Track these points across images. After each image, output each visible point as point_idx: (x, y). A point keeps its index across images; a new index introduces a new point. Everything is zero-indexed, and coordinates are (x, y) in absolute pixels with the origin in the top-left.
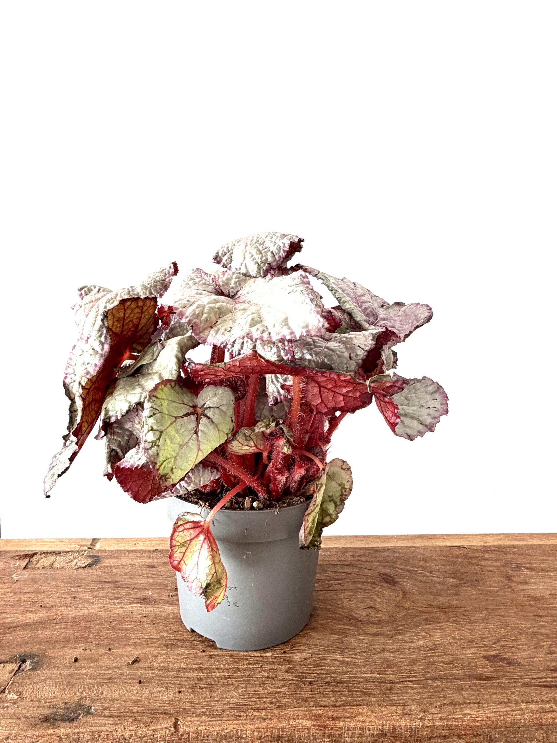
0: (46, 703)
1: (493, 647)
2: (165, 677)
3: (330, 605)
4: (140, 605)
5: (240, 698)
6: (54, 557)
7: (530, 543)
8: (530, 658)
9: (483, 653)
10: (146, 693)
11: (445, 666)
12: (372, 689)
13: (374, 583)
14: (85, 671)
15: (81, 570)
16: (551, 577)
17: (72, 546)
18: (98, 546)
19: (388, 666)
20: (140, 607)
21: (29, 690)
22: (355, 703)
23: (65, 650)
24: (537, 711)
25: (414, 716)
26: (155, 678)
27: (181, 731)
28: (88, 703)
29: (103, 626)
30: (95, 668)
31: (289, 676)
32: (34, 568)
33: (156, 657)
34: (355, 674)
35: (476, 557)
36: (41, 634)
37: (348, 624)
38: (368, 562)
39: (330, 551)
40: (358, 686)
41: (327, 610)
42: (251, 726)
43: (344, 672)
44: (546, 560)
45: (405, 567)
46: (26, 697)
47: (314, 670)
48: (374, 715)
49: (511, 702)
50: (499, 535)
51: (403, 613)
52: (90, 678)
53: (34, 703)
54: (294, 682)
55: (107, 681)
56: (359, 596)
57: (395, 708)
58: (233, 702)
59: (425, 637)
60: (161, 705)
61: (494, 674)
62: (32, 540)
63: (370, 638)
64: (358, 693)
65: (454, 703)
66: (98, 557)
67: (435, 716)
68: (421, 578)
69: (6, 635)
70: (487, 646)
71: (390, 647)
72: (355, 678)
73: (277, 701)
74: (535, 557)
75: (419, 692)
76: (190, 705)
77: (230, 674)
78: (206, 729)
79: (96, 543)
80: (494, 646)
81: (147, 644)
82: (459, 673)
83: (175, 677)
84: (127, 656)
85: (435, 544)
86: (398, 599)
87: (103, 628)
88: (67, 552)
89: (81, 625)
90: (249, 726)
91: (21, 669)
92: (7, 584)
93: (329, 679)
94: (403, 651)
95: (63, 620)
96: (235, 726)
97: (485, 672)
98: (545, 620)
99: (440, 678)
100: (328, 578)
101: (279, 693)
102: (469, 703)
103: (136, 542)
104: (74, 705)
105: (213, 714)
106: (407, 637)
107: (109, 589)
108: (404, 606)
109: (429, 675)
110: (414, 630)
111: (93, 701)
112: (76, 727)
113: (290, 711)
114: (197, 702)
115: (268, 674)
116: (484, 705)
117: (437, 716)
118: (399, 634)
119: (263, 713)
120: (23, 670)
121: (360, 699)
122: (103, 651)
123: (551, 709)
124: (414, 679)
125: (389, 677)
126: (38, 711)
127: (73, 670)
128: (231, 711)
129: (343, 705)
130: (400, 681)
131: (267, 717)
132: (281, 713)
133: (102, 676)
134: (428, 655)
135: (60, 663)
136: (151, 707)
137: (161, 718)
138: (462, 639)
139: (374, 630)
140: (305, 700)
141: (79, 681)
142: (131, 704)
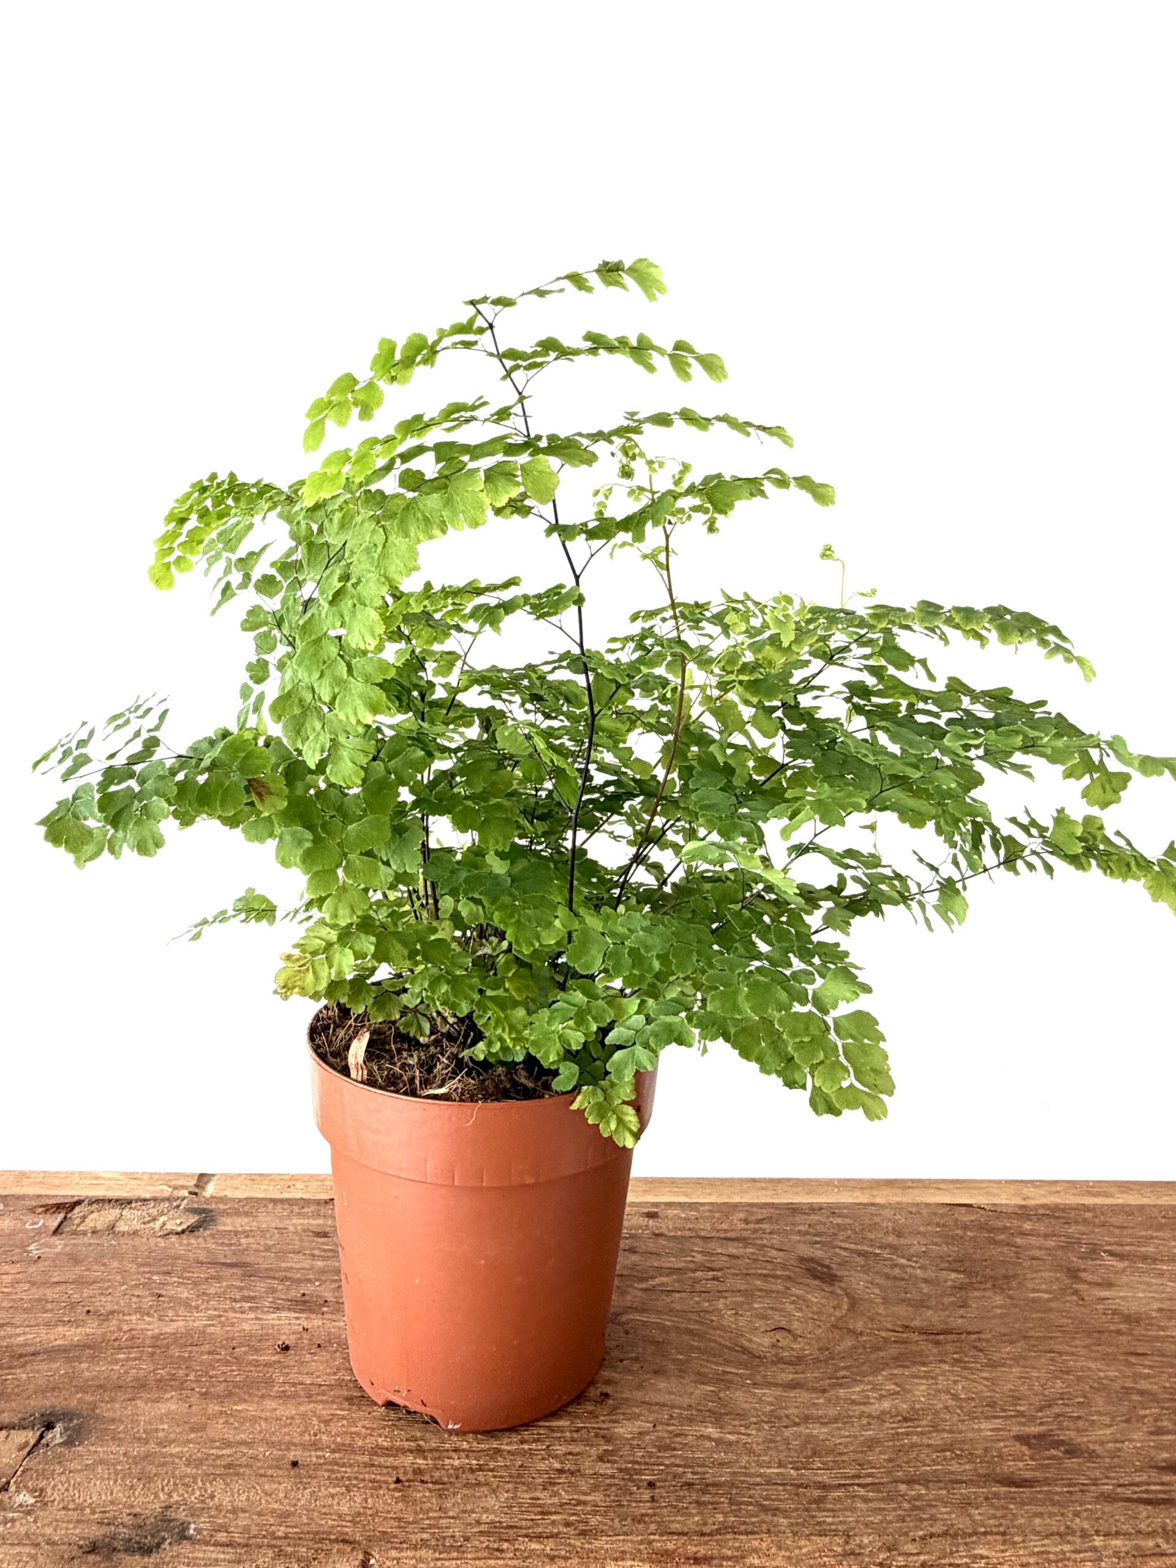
0: (93, 1512)
1: (1036, 1418)
2: (344, 1465)
3: (696, 1321)
4: (296, 1315)
5: (502, 1512)
6: (118, 1211)
7: (1120, 1201)
8: (1116, 1441)
9: (1016, 1430)
10: (304, 1497)
11: (934, 1456)
12: (780, 1500)
13: (789, 1278)
14: (178, 1450)
15: (174, 1239)
16: (1161, 1274)
17: (155, 1188)
18: (210, 1190)
19: (815, 1453)
20: (297, 1318)
21: (60, 1487)
22: (743, 1528)
23: (136, 1405)
24: (1127, 1553)
25: (867, 1559)
26: (326, 1467)
28: (182, 1515)
29: (218, 1357)
30: (198, 1443)
31: (605, 1469)
32: (75, 1233)
33: (327, 1422)
34: (745, 1467)
35: (1005, 1228)
36: (86, 1369)
37: (732, 1362)
38: (778, 1232)
39: (698, 1211)
40: (751, 1492)
41: (690, 1332)
43: (720, 1464)
44: (1152, 1238)
45: (852, 1246)
46: (53, 1502)
47: (658, 1457)
48: (784, 1553)
49: (1073, 1533)
50: (1055, 1182)
51: (848, 1342)
52: (188, 1465)
53: (70, 1513)
55: (222, 1471)
56: (756, 1306)
57: (827, 1540)
58: (488, 1520)
59: (893, 1394)
60: (335, 1523)
61: (1037, 1474)
62: (73, 1173)
63: (778, 1392)
64: (750, 1508)
65: (951, 1532)
66: (211, 1211)
67: (911, 1558)
68: (888, 1270)
69: (13, 1371)
70: (1024, 1416)
71: (821, 1413)
72: (746, 1475)
73: (579, 1522)
74: (1130, 1231)
75: (879, 1509)
76: (396, 1524)
77: (481, 1462)
79: (207, 1183)
80: (1040, 1414)
81: (309, 1396)
82: (965, 1471)
83: (366, 1465)
84: (266, 1419)
85: (918, 1200)
86: (838, 1313)
87: (218, 1361)
88: (145, 1200)
89: (170, 1353)
91: (43, 1441)
92: (18, 1265)
93: (690, 1476)
94: (847, 1422)
95: (133, 1342)
97: (1020, 1469)
98: (1150, 1363)
99: (925, 1481)
100: (692, 1265)
101: (585, 1503)
102: (985, 1533)
103: (290, 1183)
104: (152, 1520)
105: (444, 1546)
106: (855, 1392)
107: (232, 1279)
108: (851, 1327)
109: (900, 1473)
110: (871, 1378)
111: (193, 1512)
113: (607, 1543)
114: (411, 1519)
115: (562, 1463)
116: (1016, 1539)
117: (915, 1558)
118: (841, 1385)
119: (549, 1546)
120: (48, 1445)
121: (754, 1520)
122: (216, 1408)
123: (1158, 1550)
124: (869, 1480)
125: (816, 1475)
126: (77, 1531)
127: (152, 1447)
128: (482, 1539)
129: (718, 1532)
130: (840, 1485)
131: (556, 1553)
132: (586, 1546)
133: (214, 1460)
134: (900, 1430)
135: (125, 1432)
136: (314, 1528)
137: (335, 1551)
138: (973, 1399)
139: (787, 1376)
140: (639, 1519)
141: (165, 1469)
142: (272, 1521)
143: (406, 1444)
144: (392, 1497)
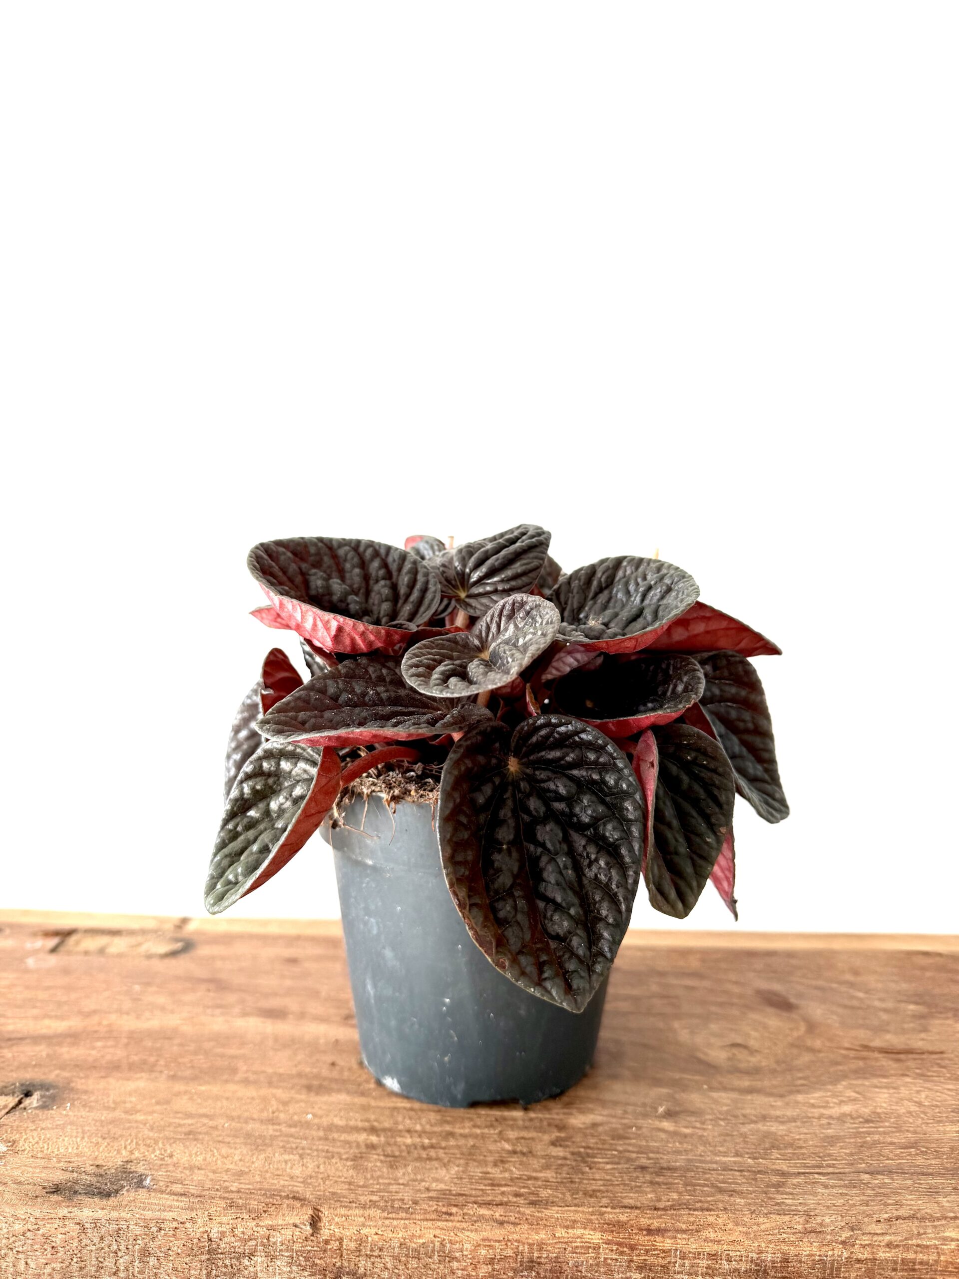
0: (59, 1162)
2: (299, 1138)
3: (651, 1037)
4: (262, 1020)
5: (452, 1182)
6: (109, 938)
10: (258, 1161)
11: (898, 1151)
12: (737, 1184)
13: (745, 1006)
14: (142, 1118)
15: (156, 959)
18: (193, 926)
19: (773, 1146)
20: (263, 1023)
21: (31, 1140)
22: (698, 1205)
23: (108, 1082)
25: (829, 1237)
26: (281, 1139)
27: (325, 1233)
28: (141, 1169)
30: (162, 1114)
31: (558, 1152)
32: (69, 953)
33: (285, 1104)
34: (701, 1156)
36: (67, 1052)
37: (688, 1070)
38: (734, 971)
40: (707, 1176)
41: (646, 1046)
42: (472, 1235)
43: (675, 1152)
45: (811, 982)
46: (23, 1151)
47: (611, 1144)
48: (741, 1229)
51: (807, 1058)
52: (151, 1130)
53: (38, 1161)
54: (568, 1162)
55: (183, 1136)
56: (712, 1027)
57: (787, 1218)
58: (437, 1188)
59: (853, 1100)
60: (286, 1183)
63: (734, 1095)
64: (706, 1189)
65: (918, 1215)
66: (192, 941)
67: (875, 1238)
68: (846, 1002)
71: (778, 1113)
72: (701, 1162)
73: (530, 1193)
75: (841, 1194)
76: (347, 1187)
77: (434, 1141)
78: (377, 1234)
79: (187, 924)
81: (270, 1083)
82: (929, 1165)
83: (320, 1139)
84: (227, 1099)
85: (875, 948)
86: (795, 1034)
88: (134, 931)
90: (468, 1233)
91: (22, 1106)
92: (15, 973)
93: (643, 1160)
94: (806, 1122)
95: (111, 1034)
96: (438, 1232)
99: (889, 1172)
101: (536, 1179)
104: (113, 1171)
105: (393, 1207)
106: (815, 1096)
108: (809, 1045)
109: (863, 1165)
110: (830, 1087)
111: (152, 1167)
112: (114, 1208)
113: (557, 1213)
114: (361, 1183)
115: (513, 1145)
117: (880, 1238)
118: (799, 1092)
119: (498, 1213)
120: (24, 1108)
122: (182, 1087)
124: (830, 1170)
125: (774, 1164)
126: (43, 1175)
127: (118, 1114)
128: (431, 1203)
129: (672, 1207)
130: (799, 1173)
131: (506, 1219)
132: (537, 1214)
133: (175, 1127)
134: (861, 1130)
135: (96, 1101)
136: (266, 1186)
137: (285, 1206)
138: (937, 1106)
139: (746, 1083)
140: (593, 1194)
141: (129, 1132)
142: (226, 1178)
143: (360, 1124)
144: (344, 1165)
